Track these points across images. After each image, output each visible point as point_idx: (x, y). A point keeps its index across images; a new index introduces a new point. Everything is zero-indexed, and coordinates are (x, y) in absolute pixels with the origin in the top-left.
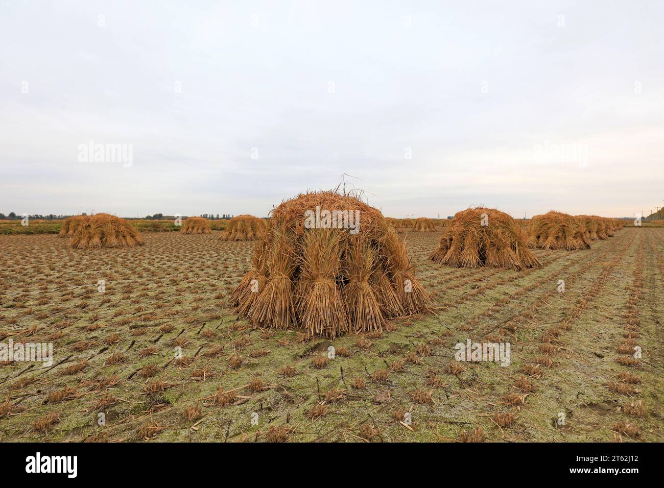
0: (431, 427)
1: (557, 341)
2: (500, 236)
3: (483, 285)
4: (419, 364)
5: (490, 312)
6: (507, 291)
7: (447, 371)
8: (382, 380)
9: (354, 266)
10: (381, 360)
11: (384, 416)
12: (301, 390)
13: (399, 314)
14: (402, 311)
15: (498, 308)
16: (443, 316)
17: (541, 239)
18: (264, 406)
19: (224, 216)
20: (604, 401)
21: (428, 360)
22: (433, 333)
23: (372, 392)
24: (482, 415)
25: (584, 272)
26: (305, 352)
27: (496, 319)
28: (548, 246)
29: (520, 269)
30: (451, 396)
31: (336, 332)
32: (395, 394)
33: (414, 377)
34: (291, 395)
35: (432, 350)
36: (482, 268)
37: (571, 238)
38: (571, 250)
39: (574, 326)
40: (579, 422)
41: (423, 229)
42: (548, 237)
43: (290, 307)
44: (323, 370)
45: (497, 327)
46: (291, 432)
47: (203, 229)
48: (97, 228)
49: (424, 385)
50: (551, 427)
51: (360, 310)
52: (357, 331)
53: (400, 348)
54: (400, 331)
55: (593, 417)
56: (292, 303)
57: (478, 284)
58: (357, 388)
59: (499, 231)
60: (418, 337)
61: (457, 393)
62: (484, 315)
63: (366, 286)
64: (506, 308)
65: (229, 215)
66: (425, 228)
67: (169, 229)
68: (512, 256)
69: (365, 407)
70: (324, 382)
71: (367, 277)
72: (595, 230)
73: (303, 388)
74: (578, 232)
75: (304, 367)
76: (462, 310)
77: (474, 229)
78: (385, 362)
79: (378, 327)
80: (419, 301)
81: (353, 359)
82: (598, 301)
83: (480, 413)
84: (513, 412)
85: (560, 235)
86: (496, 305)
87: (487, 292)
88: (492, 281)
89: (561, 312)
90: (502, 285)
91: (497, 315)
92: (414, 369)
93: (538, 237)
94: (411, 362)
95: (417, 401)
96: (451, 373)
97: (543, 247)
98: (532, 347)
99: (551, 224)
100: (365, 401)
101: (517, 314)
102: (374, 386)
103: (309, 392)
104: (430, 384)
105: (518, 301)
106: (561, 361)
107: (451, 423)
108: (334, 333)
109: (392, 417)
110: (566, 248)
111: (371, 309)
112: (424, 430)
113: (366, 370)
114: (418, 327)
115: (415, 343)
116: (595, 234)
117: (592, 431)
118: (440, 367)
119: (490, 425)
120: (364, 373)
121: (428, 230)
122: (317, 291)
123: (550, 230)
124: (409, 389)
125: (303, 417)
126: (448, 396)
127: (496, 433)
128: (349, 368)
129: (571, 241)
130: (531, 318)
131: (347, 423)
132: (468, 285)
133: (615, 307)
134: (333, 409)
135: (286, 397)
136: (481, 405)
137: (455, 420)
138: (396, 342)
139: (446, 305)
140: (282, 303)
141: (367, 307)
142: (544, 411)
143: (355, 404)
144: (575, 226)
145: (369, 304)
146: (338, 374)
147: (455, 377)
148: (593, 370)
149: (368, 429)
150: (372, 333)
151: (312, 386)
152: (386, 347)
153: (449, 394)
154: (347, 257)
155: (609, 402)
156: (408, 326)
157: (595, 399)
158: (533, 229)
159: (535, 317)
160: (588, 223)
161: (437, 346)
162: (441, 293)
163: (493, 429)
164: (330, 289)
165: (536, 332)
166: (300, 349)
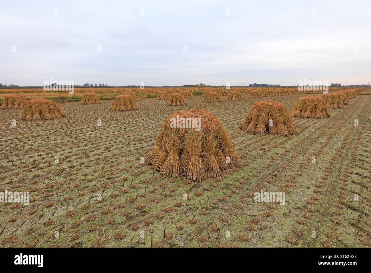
0: (243, 217)
1: (294, 181)
2: (278, 118)
3: (266, 147)
4: (237, 193)
5: (268, 166)
6: (277, 152)
7: (248, 196)
8: (224, 201)
9: (208, 149)
10: (221, 192)
11: (227, 214)
12: (194, 205)
13: (227, 169)
14: (228, 167)
15: (271, 163)
16: (247, 169)
17: (303, 112)
18: (184, 212)
19: (100, 85)
20: (303, 207)
21: (241, 191)
22: (242, 178)
23: (221, 205)
24: (260, 212)
25: (319, 138)
26: (190, 189)
27: (270, 169)
28: (306, 116)
29: (286, 136)
30: (250, 206)
31: (201, 179)
32: (229, 206)
33: (235, 199)
34: (191, 207)
35: (242, 187)
36: (267, 136)
37: (319, 112)
38: (319, 118)
39: (303, 173)
40: (292, 214)
41: (234, 99)
42: (306, 111)
43: (179, 168)
44: (200, 197)
45: (270, 174)
46: (197, 220)
47: (95, 100)
48: (36, 108)
49: (240, 202)
50: (282, 216)
51: (211, 168)
52: (210, 178)
53: (229, 185)
54: (228, 177)
55: (297, 212)
56: (180, 166)
57: (264, 147)
58: (215, 204)
59: (277, 115)
60: (236, 180)
61: (252, 205)
62: (265, 168)
63: (213, 157)
64: (275, 163)
65: (103, 84)
66: (235, 98)
67: (72, 100)
68: (283, 129)
69: (219, 211)
70: (202, 202)
71: (213, 154)
72: (336, 103)
73: (195, 204)
74: (324, 108)
75: (192, 196)
76: (255, 165)
77: (264, 114)
78: (224, 192)
79: (219, 176)
80: (236, 162)
81: (211, 191)
82: (319, 158)
83: (259, 212)
84: (270, 211)
85: (313, 110)
86: (271, 162)
87: (268, 153)
88: (272, 144)
89: (300, 165)
90: (276, 148)
91: (271, 168)
92: (235, 195)
93: (301, 111)
94: (234, 192)
95: (238, 208)
96: (250, 197)
97: (303, 116)
98: (283, 185)
99: (309, 103)
100: (219, 209)
101: (280, 166)
102: (221, 203)
103: (198, 206)
104: (242, 202)
105: (281, 159)
106: (293, 191)
107: (249, 215)
108: (200, 180)
109: (229, 214)
110: (316, 117)
111: (215, 168)
112: (240, 218)
113: (217, 196)
114: (236, 175)
115: (235, 183)
116: (336, 105)
117: (295, 217)
118: (245, 194)
119: (262, 216)
120: (216, 198)
121: (237, 99)
122: (192, 162)
123: (308, 107)
124: (234, 204)
125: (199, 215)
126: (248, 206)
127: (264, 218)
128: (210, 196)
129: (319, 114)
130: (286, 169)
131: (214, 216)
132: (259, 148)
133: (325, 162)
134: (209, 212)
135: (190, 208)
136: (260, 209)
137: (251, 215)
138: (227, 183)
139: (248, 162)
140: (176, 166)
141: (214, 167)
142: (281, 211)
143: (216, 210)
144: (322, 104)
145: (215, 166)
146: (207, 198)
147: (251, 198)
148: (304, 194)
149: (222, 218)
150: (216, 179)
151: (198, 204)
152: (223, 185)
153: (249, 205)
154: (204, 144)
155: (304, 207)
156: (232, 174)
157: (300, 206)
158: (298, 106)
159: (288, 169)
160: (333, 98)
161: (244, 185)
162: (246, 154)
163: (263, 217)
164: (198, 161)
165: (286, 177)
166: (188, 187)
